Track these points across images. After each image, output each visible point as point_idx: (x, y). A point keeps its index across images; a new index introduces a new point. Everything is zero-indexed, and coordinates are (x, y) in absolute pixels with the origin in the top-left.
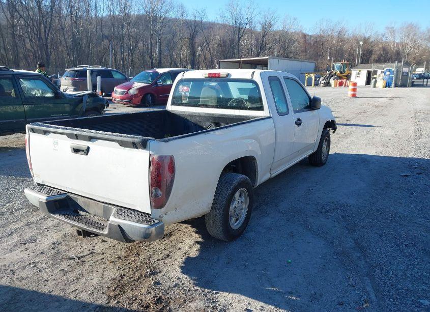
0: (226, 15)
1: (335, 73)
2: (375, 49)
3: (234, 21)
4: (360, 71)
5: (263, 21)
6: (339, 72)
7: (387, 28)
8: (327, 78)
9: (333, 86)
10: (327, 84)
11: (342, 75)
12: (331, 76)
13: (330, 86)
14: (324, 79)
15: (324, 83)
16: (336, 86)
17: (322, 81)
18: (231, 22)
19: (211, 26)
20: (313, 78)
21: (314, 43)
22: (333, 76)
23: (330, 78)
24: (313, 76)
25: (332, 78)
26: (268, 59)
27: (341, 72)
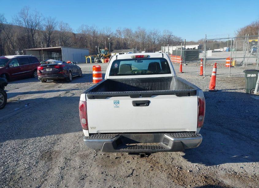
0: (20, 20)
1: (103, 55)
2: (113, 41)
3: (27, 24)
4: (115, 54)
5: (47, 24)
6: (104, 55)
7: (117, 31)
8: (99, 58)
9: (103, 62)
10: (100, 62)
11: (106, 56)
12: (100, 57)
13: (102, 62)
14: (97, 59)
15: (98, 61)
16: (104, 62)
17: (96, 60)
18: (24, 25)
19: (10, 27)
20: (90, 58)
21: (80, 38)
22: (101, 57)
23: (100, 58)
24: (90, 57)
25: (101, 58)
26: (61, 48)
27: (105, 55)
